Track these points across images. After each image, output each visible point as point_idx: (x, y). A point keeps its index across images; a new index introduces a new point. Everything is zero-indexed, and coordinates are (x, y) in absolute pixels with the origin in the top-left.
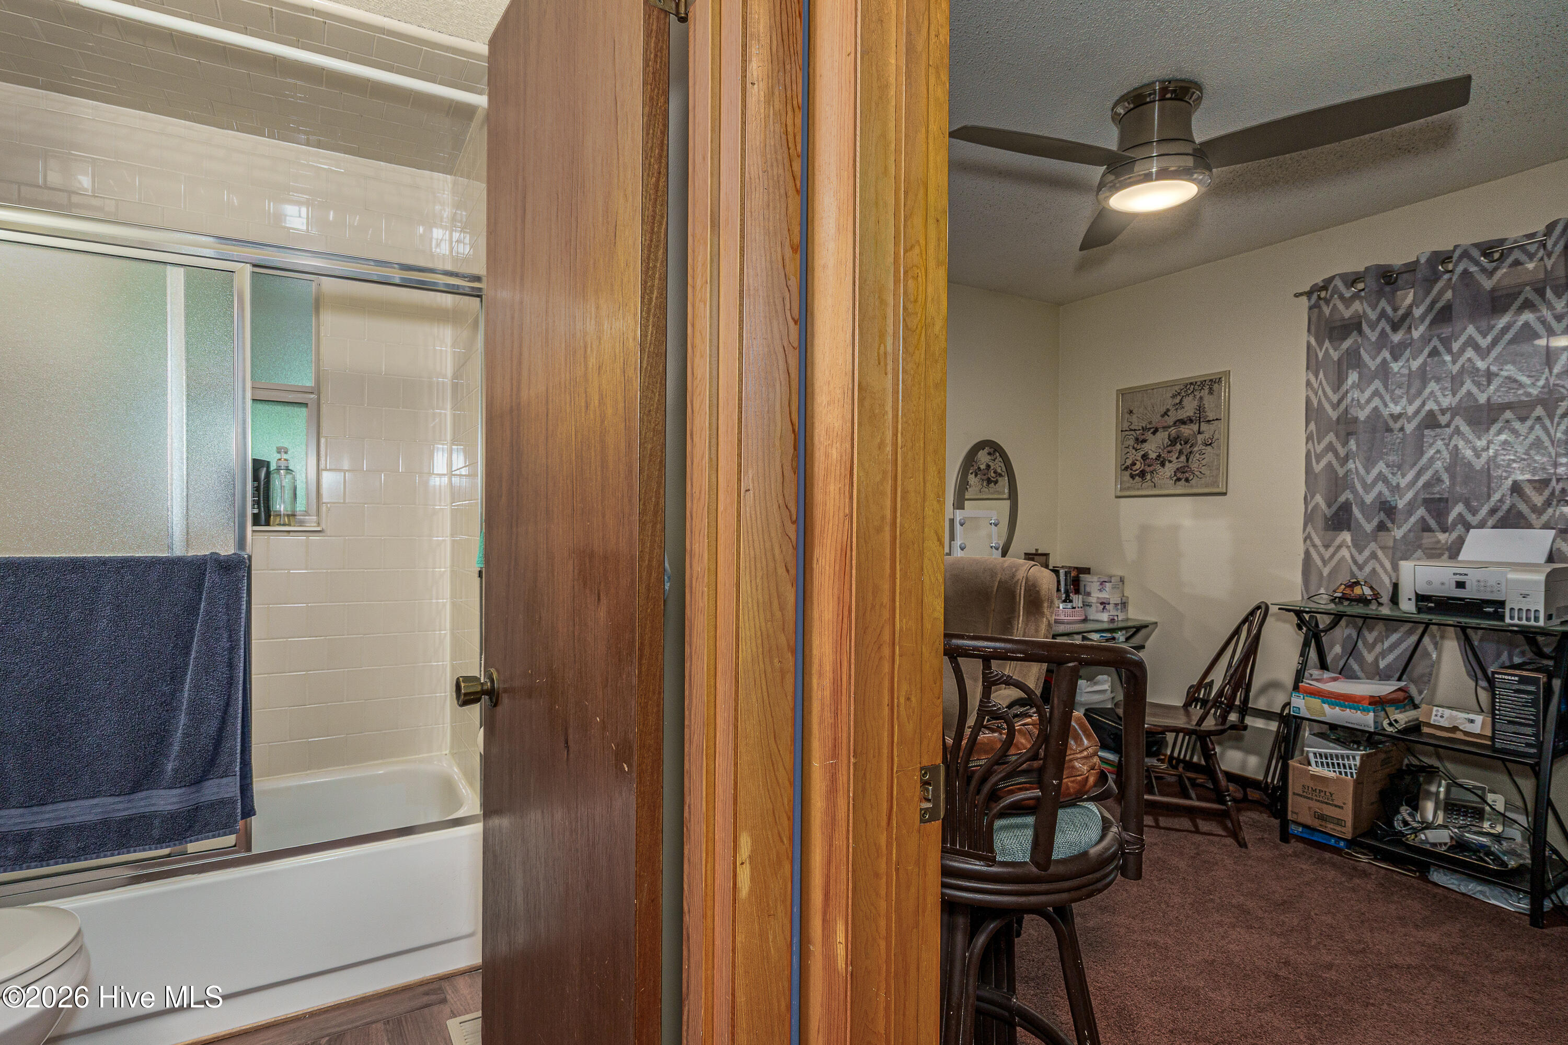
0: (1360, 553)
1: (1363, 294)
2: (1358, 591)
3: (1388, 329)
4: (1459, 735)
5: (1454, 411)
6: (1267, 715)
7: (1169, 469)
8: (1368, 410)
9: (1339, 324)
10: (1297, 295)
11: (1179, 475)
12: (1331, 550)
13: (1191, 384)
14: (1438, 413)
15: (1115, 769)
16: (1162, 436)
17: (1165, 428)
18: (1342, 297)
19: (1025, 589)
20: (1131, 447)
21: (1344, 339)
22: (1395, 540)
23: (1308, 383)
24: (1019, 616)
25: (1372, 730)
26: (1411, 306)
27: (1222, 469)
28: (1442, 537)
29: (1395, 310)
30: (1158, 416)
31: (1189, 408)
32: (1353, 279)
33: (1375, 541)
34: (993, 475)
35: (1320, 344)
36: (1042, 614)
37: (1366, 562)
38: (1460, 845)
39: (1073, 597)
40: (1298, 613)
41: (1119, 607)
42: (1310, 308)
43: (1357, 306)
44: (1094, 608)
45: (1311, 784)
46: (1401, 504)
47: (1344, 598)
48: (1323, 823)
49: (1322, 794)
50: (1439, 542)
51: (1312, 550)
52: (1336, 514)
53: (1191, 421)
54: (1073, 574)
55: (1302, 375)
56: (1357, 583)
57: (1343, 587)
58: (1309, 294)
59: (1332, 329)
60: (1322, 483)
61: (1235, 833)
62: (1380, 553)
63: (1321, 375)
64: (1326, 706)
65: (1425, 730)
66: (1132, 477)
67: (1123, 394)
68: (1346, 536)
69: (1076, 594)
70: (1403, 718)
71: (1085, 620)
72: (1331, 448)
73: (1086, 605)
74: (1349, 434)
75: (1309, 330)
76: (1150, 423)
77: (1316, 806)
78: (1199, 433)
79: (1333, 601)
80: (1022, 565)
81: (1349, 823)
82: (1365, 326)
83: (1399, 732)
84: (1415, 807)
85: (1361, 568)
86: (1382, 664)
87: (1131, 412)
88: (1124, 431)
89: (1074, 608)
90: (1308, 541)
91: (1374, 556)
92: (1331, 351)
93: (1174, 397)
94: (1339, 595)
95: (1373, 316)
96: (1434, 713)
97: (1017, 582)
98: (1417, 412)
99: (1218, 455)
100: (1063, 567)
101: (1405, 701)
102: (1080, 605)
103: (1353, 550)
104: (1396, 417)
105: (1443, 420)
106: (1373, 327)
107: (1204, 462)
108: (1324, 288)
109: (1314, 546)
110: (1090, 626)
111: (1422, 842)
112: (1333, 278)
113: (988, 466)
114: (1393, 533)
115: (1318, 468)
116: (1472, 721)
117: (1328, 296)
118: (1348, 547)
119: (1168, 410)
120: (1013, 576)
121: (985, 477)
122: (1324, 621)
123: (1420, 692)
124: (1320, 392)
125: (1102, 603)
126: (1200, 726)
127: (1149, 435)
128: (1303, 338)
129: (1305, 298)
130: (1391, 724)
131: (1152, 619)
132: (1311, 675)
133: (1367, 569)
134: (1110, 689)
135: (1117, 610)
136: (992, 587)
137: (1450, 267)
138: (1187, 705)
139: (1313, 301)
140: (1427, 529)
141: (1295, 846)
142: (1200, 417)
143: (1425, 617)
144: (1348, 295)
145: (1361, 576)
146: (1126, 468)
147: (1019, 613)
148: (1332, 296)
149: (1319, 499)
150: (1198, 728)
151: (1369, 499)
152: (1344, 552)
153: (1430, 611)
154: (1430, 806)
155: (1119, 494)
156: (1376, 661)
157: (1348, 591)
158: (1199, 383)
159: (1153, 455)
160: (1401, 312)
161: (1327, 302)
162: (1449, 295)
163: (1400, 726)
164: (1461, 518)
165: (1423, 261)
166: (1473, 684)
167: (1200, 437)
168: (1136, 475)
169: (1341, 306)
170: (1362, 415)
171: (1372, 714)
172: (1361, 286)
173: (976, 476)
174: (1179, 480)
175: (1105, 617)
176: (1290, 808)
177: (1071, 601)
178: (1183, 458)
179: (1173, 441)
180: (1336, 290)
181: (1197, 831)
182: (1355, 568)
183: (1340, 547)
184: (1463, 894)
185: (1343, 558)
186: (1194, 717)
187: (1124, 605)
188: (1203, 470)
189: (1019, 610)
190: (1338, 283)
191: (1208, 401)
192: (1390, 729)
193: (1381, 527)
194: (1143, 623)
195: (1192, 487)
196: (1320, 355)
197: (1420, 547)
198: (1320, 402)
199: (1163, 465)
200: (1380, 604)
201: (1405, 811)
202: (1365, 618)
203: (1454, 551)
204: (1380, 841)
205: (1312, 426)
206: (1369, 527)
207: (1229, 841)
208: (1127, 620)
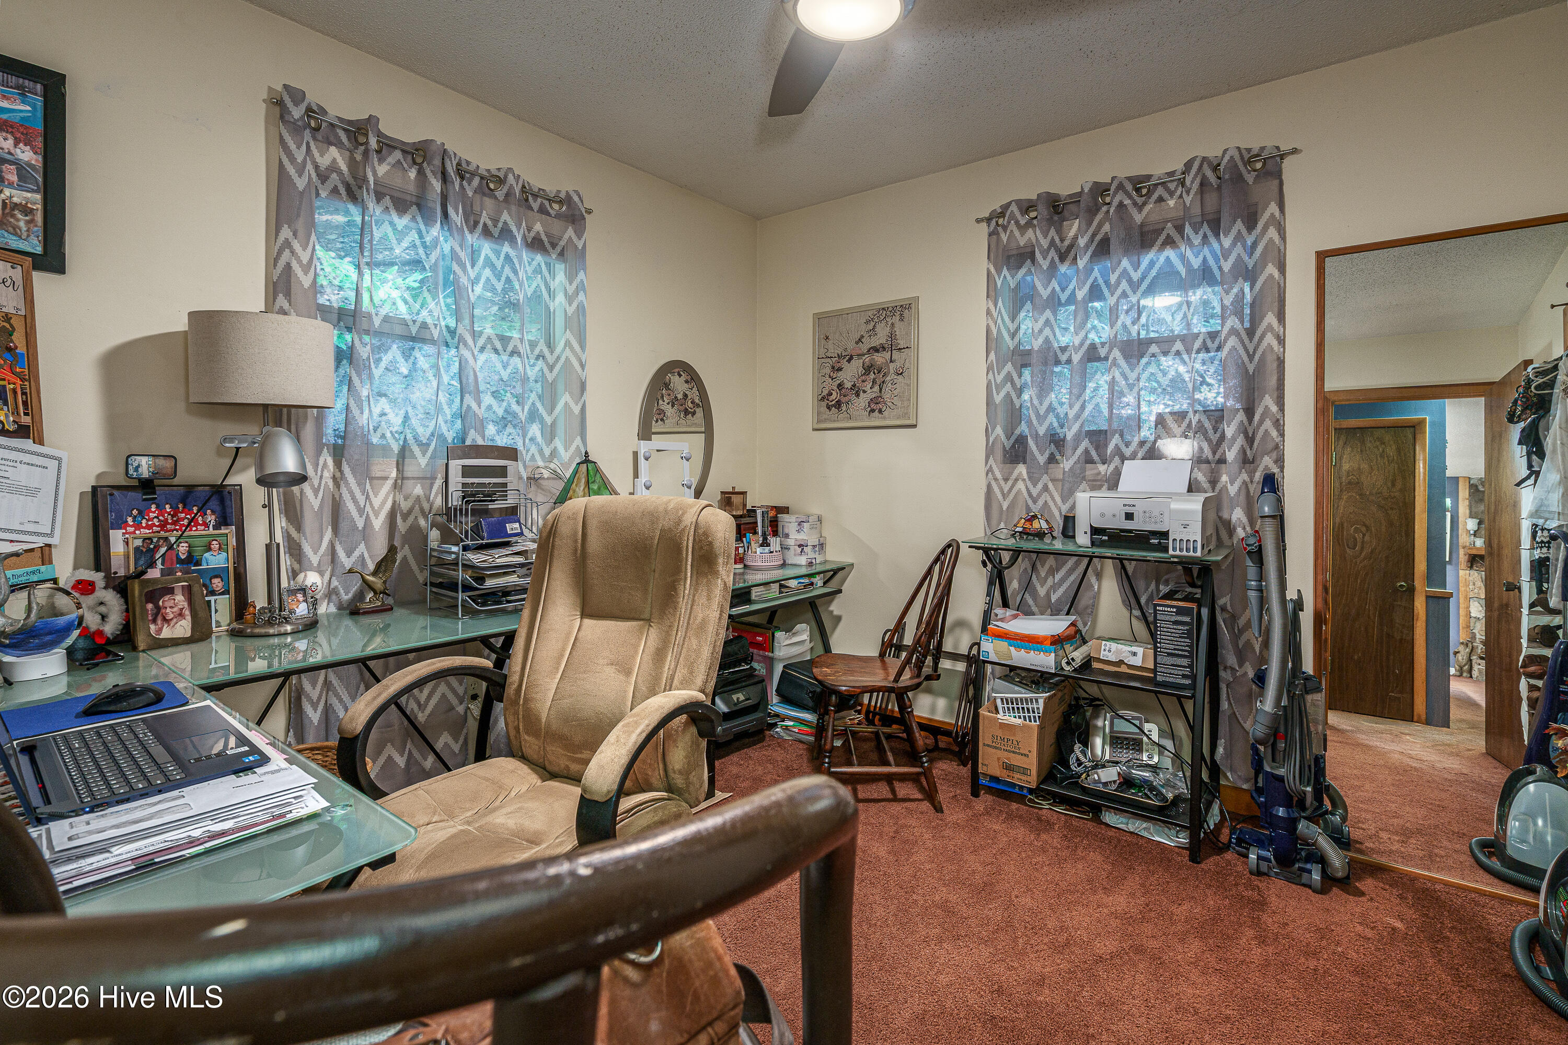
0: (1035, 486)
1: (1035, 222)
2: (1036, 524)
3: (1057, 259)
4: (1123, 669)
5: (1113, 343)
6: (955, 657)
7: (864, 399)
8: (1040, 340)
9: (1014, 252)
10: (978, 221)
11: (872, 406)
12: (1010, 483)
13: (883, 309)
14: (1099, 346)
15: (814, 731)
16: (857, 364)
17: (860, 355)
18: (1017, 223)
19: (694, 540)
20: (827, 376)
21: (1020, 267)
22: (1064, 472)
23: (988, 312)
24: (686, 579)
25: (1053, 671)
26: (1075, 238)
27: (913, 399)
28: (1102, 468)
29: (1062, 240)
30: (853, 342)
31: (881, 338)
32: (1027, 207)
33: (1047, 473)
34: (690, 405)
35: (999, 272)
36: (716, 573)
37: (1039, 495)
38: (1127, 782)
39: (771, 540)
40: (986, 551)
41: (817, 549)
42: (990, 235)
43: (1030, 233)
44: (792, 552)
45: (999, 733)
46: (1070, 436)
47: (1025, 533)
48: (1011, 774)
49: (1010, 743)
50: (1099, 473)
51: (994, 484)
52: (1013, 446)
53: (884, 349)
54: (772, 513)
55: (982, 303)
56: (1035, 517)
57: (1023, 521)
58: (989, 220)
59: (1009, 257)
60: (1001, 415)
61: (930, 795)
62: (1050, 486)
63: (1000, 304)
64: (1012, 649)
65: (1095, 665)
66: (829, 407)
67: (820, 319)
68: (1021, 469)
69: (774, 536)
70: (1078, 655)
71: (784, 565)
72: (1009, 378)
73: (784, 548)
74: (1024, 366)
75: (989, 258)
76: (845, 350)
77: (1004, 755)
78: (891, 361)
79: (1013, 536)
80: (691, 506)
81: (1034, 772)
82: (1038, 255)
83: (1075, 670)
84: (1085, 742)
85: (1035, 501)
86: (1054, 598)
87: (827, 338)
88: (821, 358)
89: (771, 552)
90: (990, 474)
91: (1046, 488)
92: (1009, 277)
93: (867, 322)
94: (1020, 529)
95: (1045, 243)
96: (1103, 648)
97: (683, 530)
98: (1082, 344)
99: (909, 385)
100: (762, 506)
101: (1075, 636)
102: (778, 548)
103: (1029, 483)
104: (1064, 349)
105: (1103, 352)
106: (1045, 255)
107: (896, 392)
108: (1002, 214)
109: (996, 479)
110: (790, 572)
111: (1096, 782)
112: (1010, 203)
113: (686, 396)
114: (1062, 466)
115: (998, 398)
116: (1135, 654)
117: (1005, 223)
118: (1024, 480)
119: (862, 337)
120: (680, 521)
121: (682, 408)
122: (1006, 557)
123: (1085, 624)
124: (999, 321)
125: (800, 546)
126: (897, 682)
127: (844, 363)
128: (983, 265)
129: (985, 224)
130: (1068, 663)
131: (849, 560)
132: (996, 615)
133: (1040, 502)
134: (808, 639)
135: (815, 552)
136: (652, 538)
137: (1108, 200)
138: (882, 655)
139: (992, 228)
140: (1090, 461)
141: (985, 800)
142: (891, 346)
143: (1098, 551)
144: (1022, 222)
145: (1035, 509)
146: (823, 399)
147: (686, 574)
148: (1009, 222)
149: (999, 430)
150: (895, 685)
151: (1042, 431)
152: (1020, 485)
153: (1102, 544)
154: (1098, 741)
155: (816, 426)
156: (1048, 595)
157: (1028, 525)
158: (890, 309)
159: (848, 385)
160: (1067, 243)
161: (1005, 228)
162: (1107, 227)
163: (1076, 664)
164: (1117, 449)
165: (1086, 190)
166: (1127, 614)
167: (892, 366)
168: (833, 406)
169: (1017, 233)
170: (1037, 344)
171: (1053, 655)
172: (1033, 214)
173: (673, 406)
174: (873, 411)
175: (803, 560)
176: (980, 761)
177: (768, 545)
178: (876, 388)
179: (868, 369)
180: (1012, 216)
181: (895, 799)
182: (1030, 502)
183: (1016, 480)
184: (1131, 833)
185: (1019, 491)
186: (890, 670)
187: (822, 546)
188: (895, 400)
189: (686, 569)
190: (1014, 208)
191: (899, 328)
192: (1067, 668)
193: (1052, 459)
194: (840, 566)
195: (884, 418)
196: (999, 283)
197: (1084, 478)
198: (999, 329)
199: (858, 395)
200: (1054, 538)
201: (1078, 748)
202: (1038, 552)
203: (1113, 482)
204: (1059, 785)
205: (992, 356)
206: (1042, 459)
207: (926, 806)
208: (826, 562)
